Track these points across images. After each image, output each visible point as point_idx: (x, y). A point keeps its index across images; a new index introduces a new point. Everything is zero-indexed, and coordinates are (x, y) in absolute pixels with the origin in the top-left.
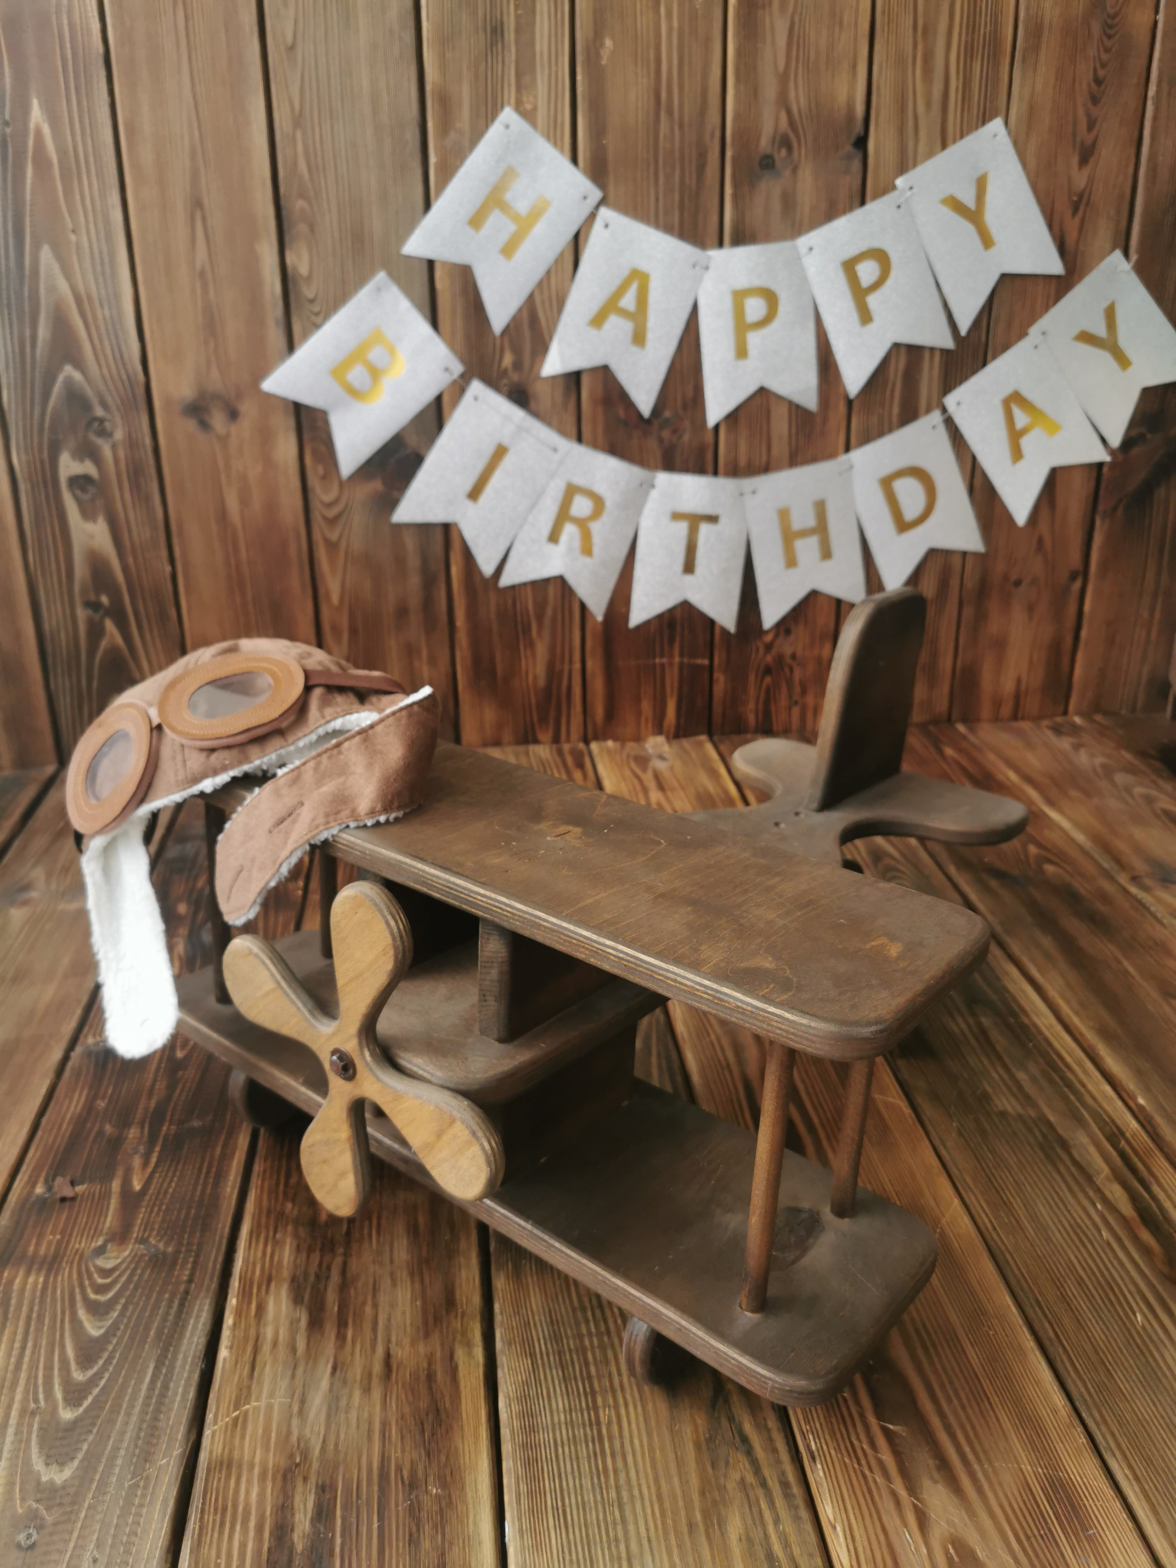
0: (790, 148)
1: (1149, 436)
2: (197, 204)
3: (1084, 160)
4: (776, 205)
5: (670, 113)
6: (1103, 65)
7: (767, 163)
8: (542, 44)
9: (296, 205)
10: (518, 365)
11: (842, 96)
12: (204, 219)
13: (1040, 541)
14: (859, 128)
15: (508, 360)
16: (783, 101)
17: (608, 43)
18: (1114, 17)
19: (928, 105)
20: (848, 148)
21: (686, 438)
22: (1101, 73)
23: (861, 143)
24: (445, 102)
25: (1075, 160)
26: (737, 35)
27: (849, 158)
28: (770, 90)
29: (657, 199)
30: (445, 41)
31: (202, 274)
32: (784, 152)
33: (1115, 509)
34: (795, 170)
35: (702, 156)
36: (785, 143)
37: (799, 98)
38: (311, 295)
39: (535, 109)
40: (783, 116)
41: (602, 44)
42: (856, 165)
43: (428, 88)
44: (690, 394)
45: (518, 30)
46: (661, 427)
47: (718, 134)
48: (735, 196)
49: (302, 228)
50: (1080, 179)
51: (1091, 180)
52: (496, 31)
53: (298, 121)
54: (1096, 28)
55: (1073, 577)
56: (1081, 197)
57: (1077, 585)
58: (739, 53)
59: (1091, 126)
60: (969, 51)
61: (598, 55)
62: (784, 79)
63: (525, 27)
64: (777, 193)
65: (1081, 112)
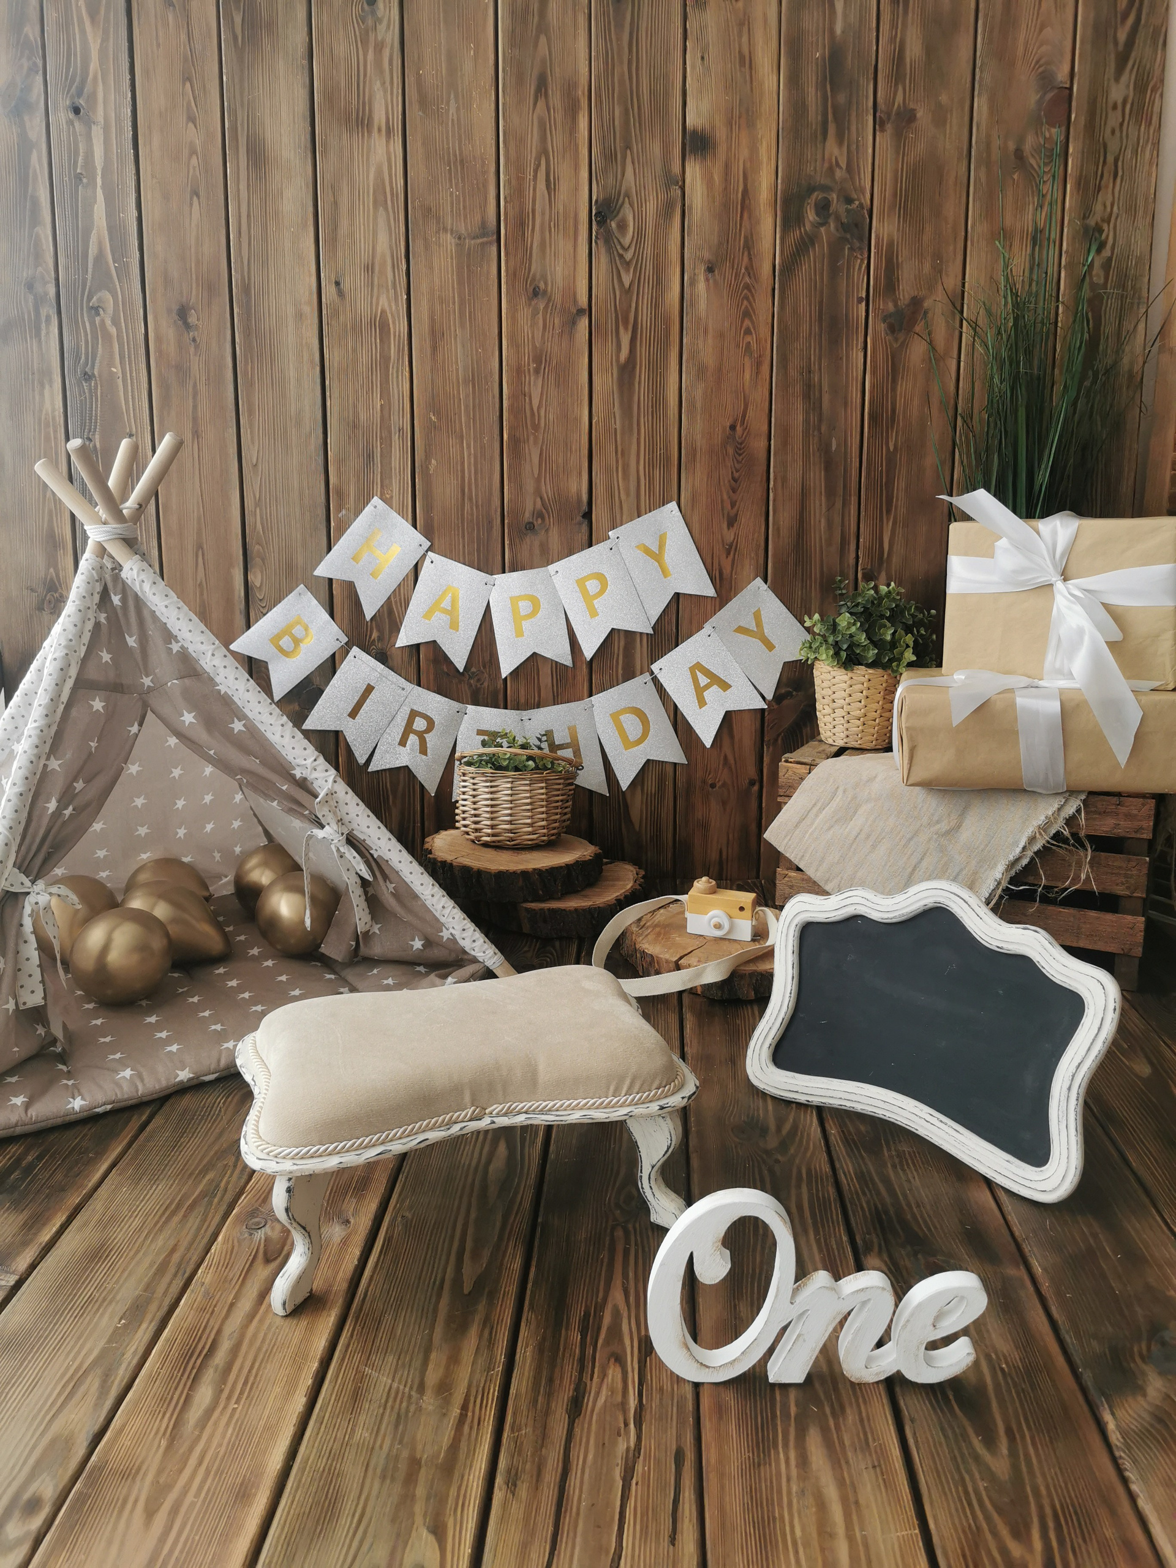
0: (543, 519)
1: (794, 693)
2: (200, 547)
3: (730, 524)
4: (537, 551)
5: (470, 499)
6: (737, 471)
7: (530, 527)
8: (395, 462)
9: (254, 548)
10: (380, 639)
11: (574, 489)
12: (203, 555)
13: (726, 757)
14: (585, 507)
15: (375, 635)
16: (538, 492)
17: (433, 462)
18: (741, 444)
19: (628, 494)
20: (579, 518)
21: (486, 684)
22: (736, 475)
23: (588, 515)
24: (340, 494)
25: (725, 526)
26: (508, 456)
27: (580, 524)
28: (530, 486)
29: (464, 546)
30: (340, 462)
31: (200, 585)
32: (540, 521)
33: (776, 740)
34: (547, 531)
35: (490, 522)
36: (540, 515)
37: (547, 490)
38: (261, 598)
39: (392, 497)
40: (538, 500)
41: (430, 463)
42: (585, 528)
43: (331, 486)
44: (487, 658)
45: (381, 456)
46: (470, 678)
47: (499, 510)
48: (511, 545)
49: (258, 560)
50: (729, 536)
51: (736, 535)
52: (370, 457)
53: (258, 503)
54: (731, 451)
55: (752, 783)
56: (731, 546)
57: (756, 788)
58: (510, 466)
59: (733, 505)
60: (651, 465)
61: (427, 468)
62: (538, 480)
63: (386, 455)
64: (537, 543)
65: (725, 497)
